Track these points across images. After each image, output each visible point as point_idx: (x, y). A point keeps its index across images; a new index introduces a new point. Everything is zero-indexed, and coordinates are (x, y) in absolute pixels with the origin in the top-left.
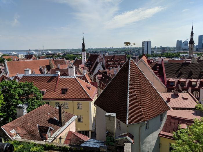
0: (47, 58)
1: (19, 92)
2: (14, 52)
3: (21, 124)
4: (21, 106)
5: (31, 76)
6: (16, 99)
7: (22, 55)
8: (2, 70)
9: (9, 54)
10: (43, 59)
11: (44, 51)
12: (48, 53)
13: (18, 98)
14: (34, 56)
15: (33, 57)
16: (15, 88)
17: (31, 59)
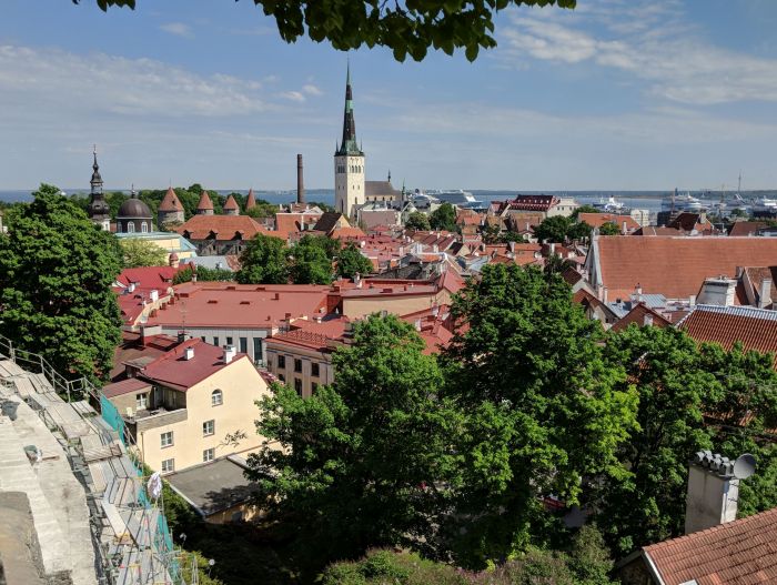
0: (768, 230)
1: (706, 388)
2: (612, 199)
3: (726, 561)
4: (718, 461)
5: (734, 312)
6: (692, 422)
7: (646, 212)
8: (579, 267)
9: (595, 206)
10: (750, 236)
11: (739, 199)
12: (760, 209)
13: (699, 416)
14: (703, 218)
15: (699, 222)
16: (682, 367)
17: (695, 232)
